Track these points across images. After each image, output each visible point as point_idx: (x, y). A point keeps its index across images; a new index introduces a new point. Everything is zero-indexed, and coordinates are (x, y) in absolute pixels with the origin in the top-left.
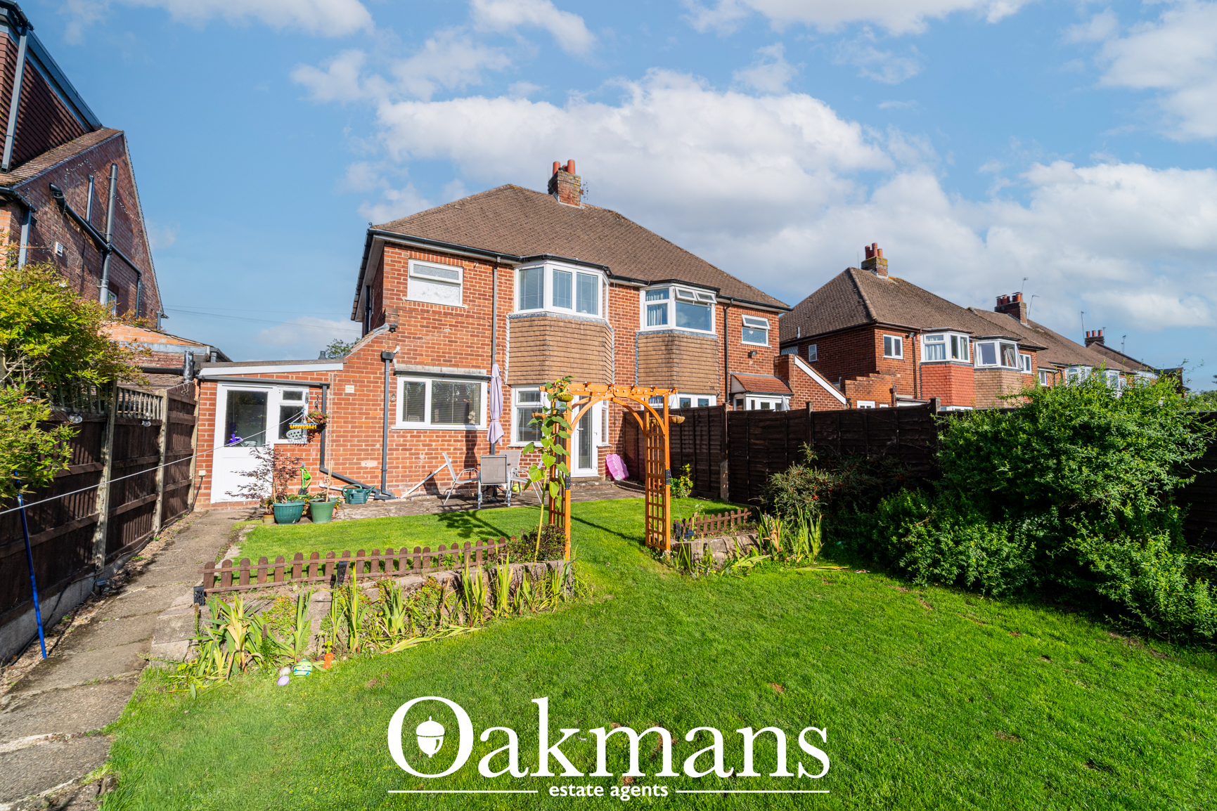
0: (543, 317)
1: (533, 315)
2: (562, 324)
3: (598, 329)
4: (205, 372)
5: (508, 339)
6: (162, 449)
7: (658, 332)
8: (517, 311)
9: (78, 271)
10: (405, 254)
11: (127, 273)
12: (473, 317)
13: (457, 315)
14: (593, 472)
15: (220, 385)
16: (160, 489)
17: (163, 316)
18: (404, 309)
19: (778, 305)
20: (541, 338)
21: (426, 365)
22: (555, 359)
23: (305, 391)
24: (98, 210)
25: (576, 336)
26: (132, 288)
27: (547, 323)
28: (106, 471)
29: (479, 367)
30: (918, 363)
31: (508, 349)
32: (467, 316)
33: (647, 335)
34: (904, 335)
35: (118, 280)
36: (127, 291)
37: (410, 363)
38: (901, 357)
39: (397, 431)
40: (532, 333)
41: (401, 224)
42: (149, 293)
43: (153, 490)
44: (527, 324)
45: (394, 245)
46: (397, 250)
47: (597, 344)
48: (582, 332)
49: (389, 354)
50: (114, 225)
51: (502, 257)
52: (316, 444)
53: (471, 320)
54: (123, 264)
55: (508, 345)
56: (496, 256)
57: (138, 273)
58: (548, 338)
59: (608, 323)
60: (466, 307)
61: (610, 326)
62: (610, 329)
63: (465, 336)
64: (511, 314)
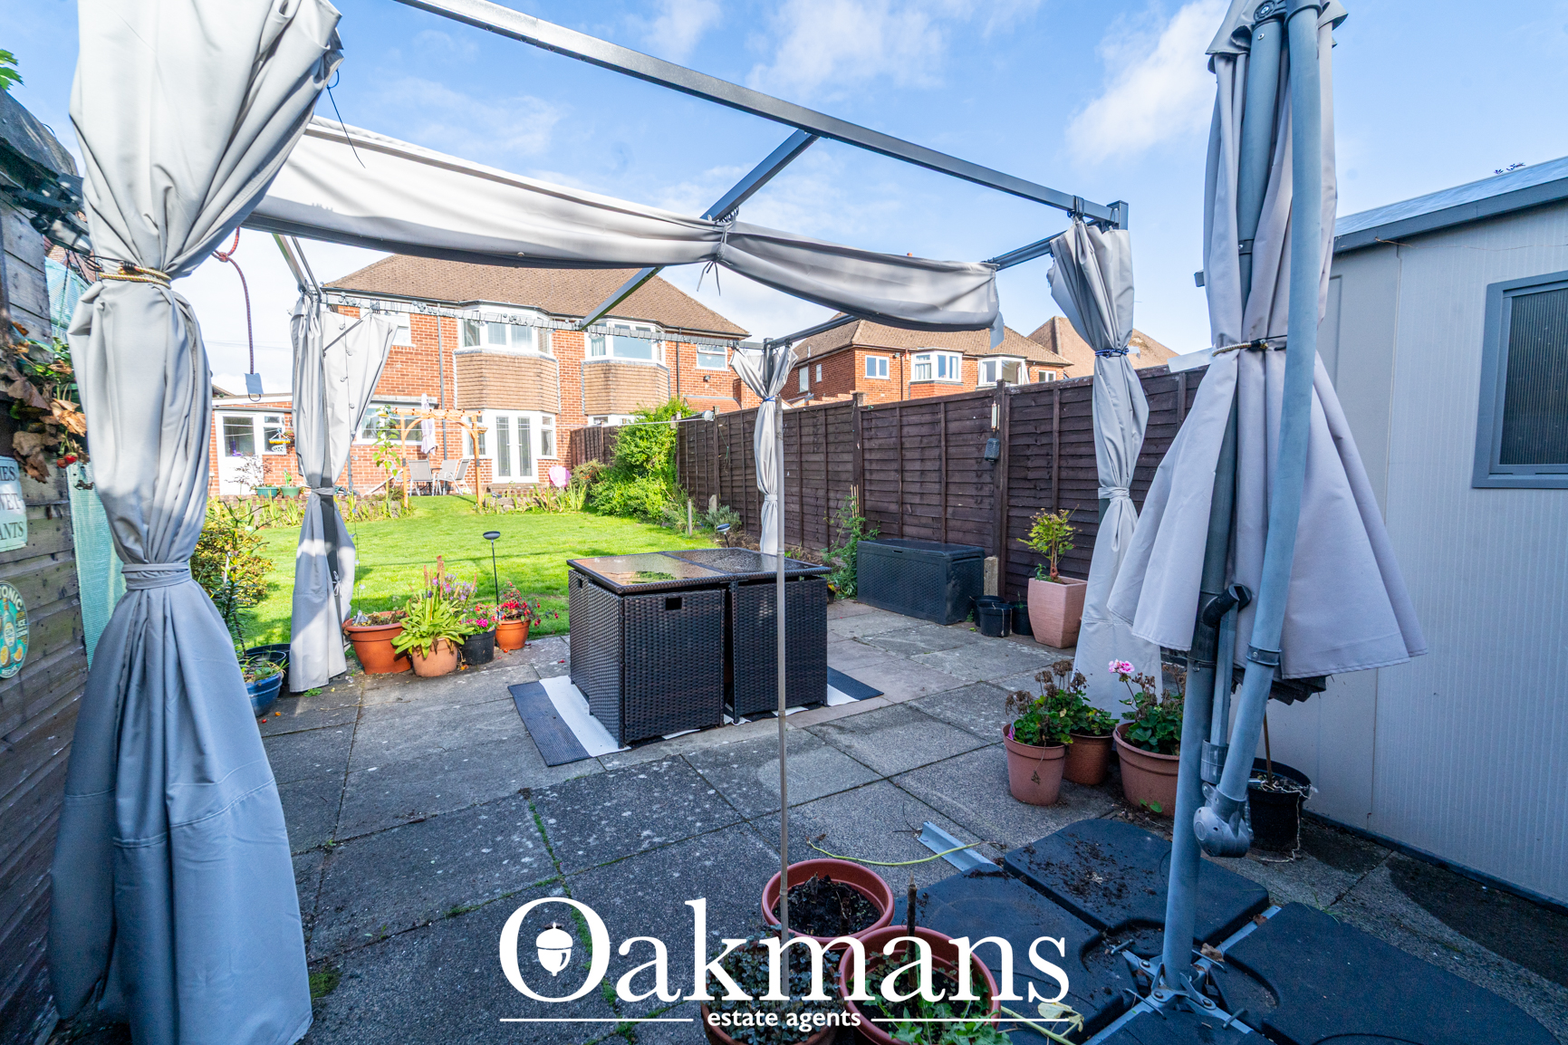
0: (479, 353)
1: (473, 352)
2: (497, 359)
3: (531, 362)
5: (455, 371)
7: (598, 362)
8: (461, 347)
12: (421, 354)
13: (407, 353)
14: (534, 478)
15: (219, 413)
19: (736, 332)
20: (480, 371)
21: (383, 394)
22: (492, 388)
23: (281, 416)
25: (510, 368)
27: (484, 358)
29: (430, 395)
30: (907, 383)
31: (456, 380)
32: (416, 354)
33: (590, 365)
34: (891, 355)
38: (887, 377)
39: (358, 446)
40: (472, 367)
41: (351, 278)
44: (468, 359)
47: (532, 374)
48: (516, 365)
51: (441, 303)
52: (293, 456)
53: (420, 357)
55: (455, 377)
58: (484, 370)
59: (551, 355)
60: (414, 346)
61: (554, 358)
62: (553, 361)
63: (414, 370)
64: (457, 350)
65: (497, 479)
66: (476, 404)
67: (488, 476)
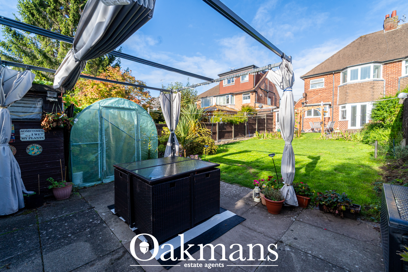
1: (344, 85)
2: (353, 85)
3: (369, 83)
4: (274, 111)
5: (338, 92)
6: (266, 122)
8: (341, 84)
9: (264, 97)
10: (309, 79)
11: (272, 94)
12: (327, 89)
13: (322, 90)
15: (276, 112)
16: (266, 127)
17: (280, 99)
18: (309, 92)
20: (346, 91)
21: (315, 103)
22: (350, 96)
24: (266, 86)
25: (359, 87)
26: (274, 96)
27: (347, 86)
28: (257, 123)
29: (329, 102)
31: (338, 95)
32: (325, 89)
33: (403, 78)
35: (270, 96)
36: (273, 97)
37: (311, 103)
39: (305, 118)
40: (344, 90)
41: (309, 73)
42: (277, 96)
43: (265, 127)
44: (343, 87)
45: (306, 78)
46: (307, 79)
47: (369, 88)
48: (362, 86)
49: (303, 103)
50: (269, 87)
51: (334, 72)
53: (326, 90)
54: (271, 93)
55: (338, 94)
56: (333, 72)
57: (274, 93)
58: (347, 90)
59: (381, 78)
60: (325, 87)
61: (383, 79)
62: (383, 80)
63: (325, 94)
64: (339, 85)
65: (350, 127)
66: (344, 103)
67: (347, 126)
